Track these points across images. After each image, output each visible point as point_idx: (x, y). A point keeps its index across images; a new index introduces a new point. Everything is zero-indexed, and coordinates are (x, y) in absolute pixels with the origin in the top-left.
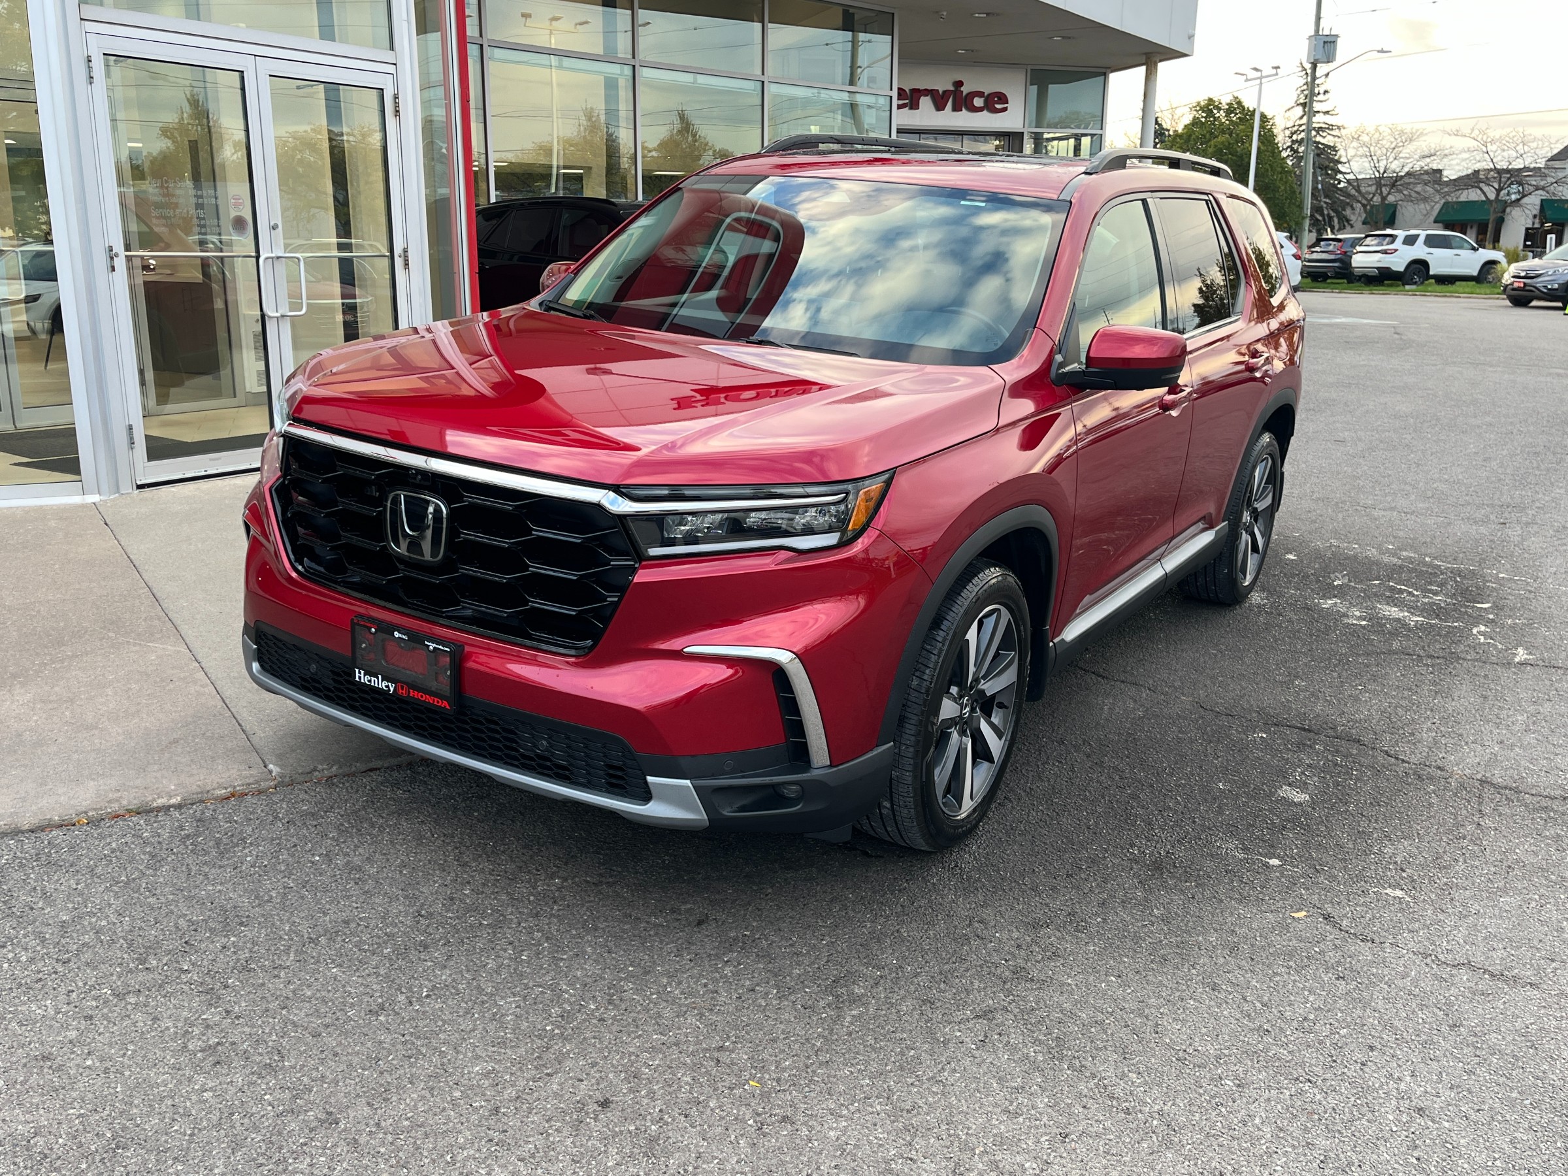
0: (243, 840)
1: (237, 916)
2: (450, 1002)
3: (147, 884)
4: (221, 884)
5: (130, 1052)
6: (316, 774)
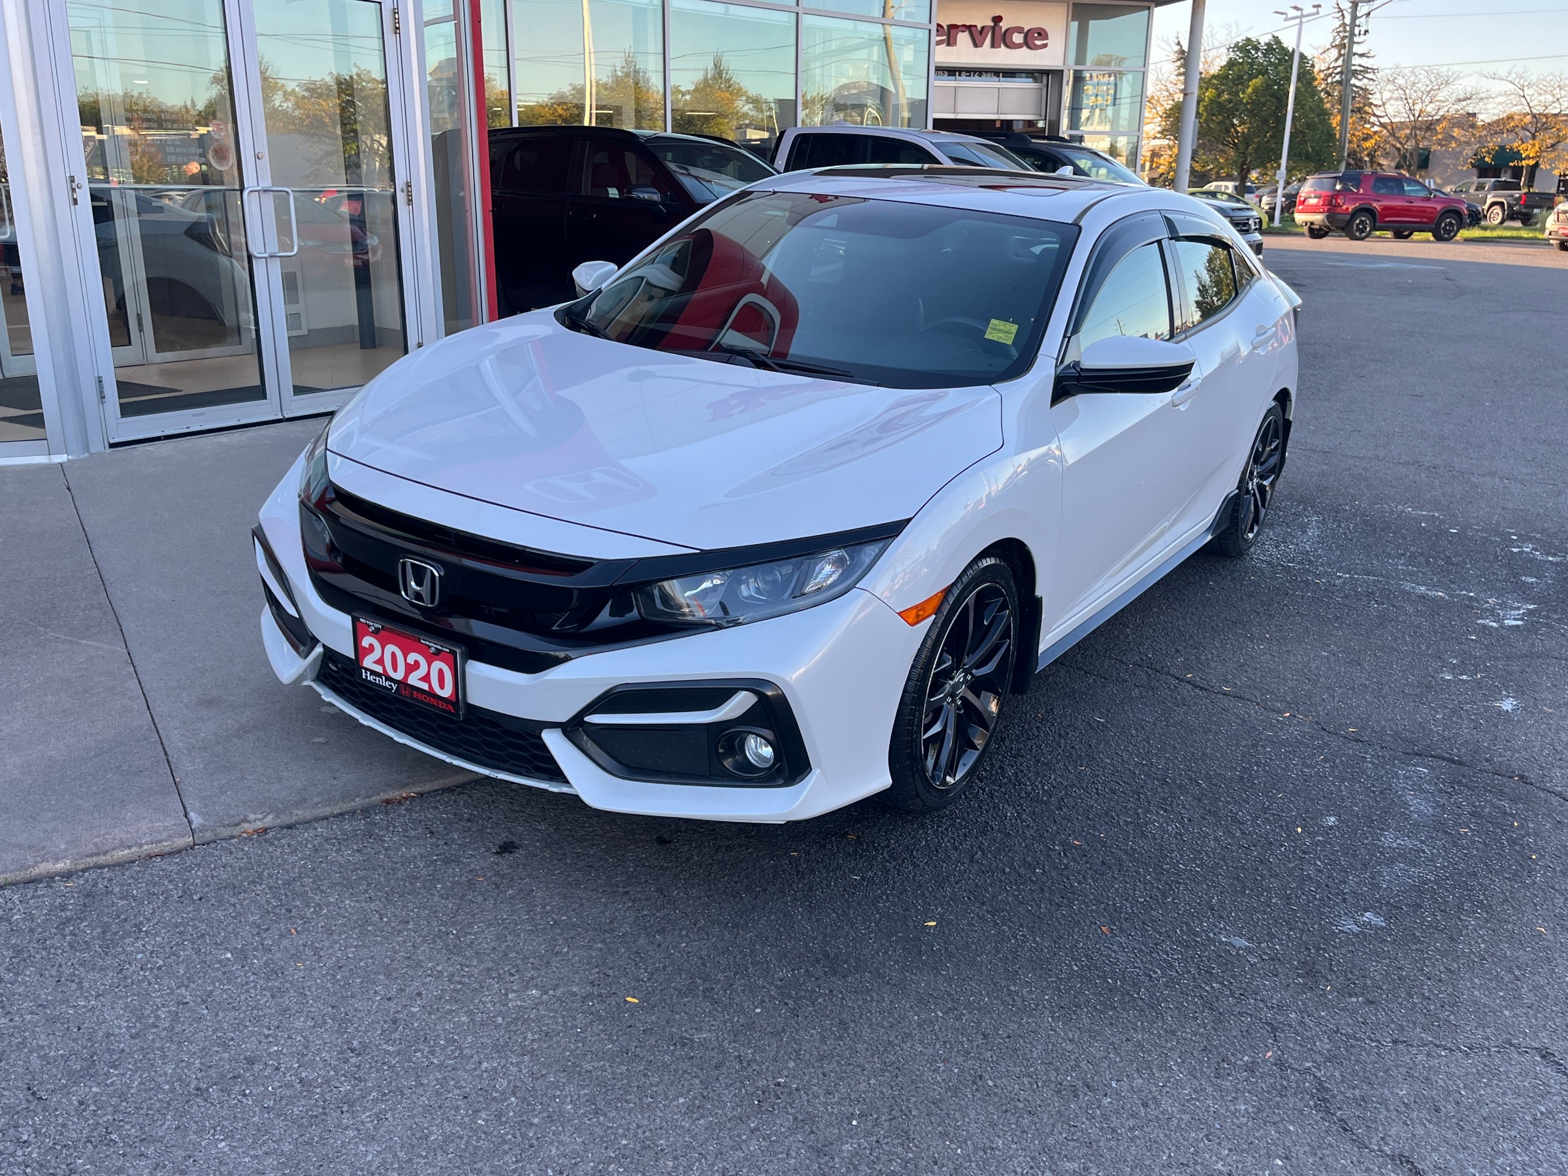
4: (97, 996)
6: (246, 825)
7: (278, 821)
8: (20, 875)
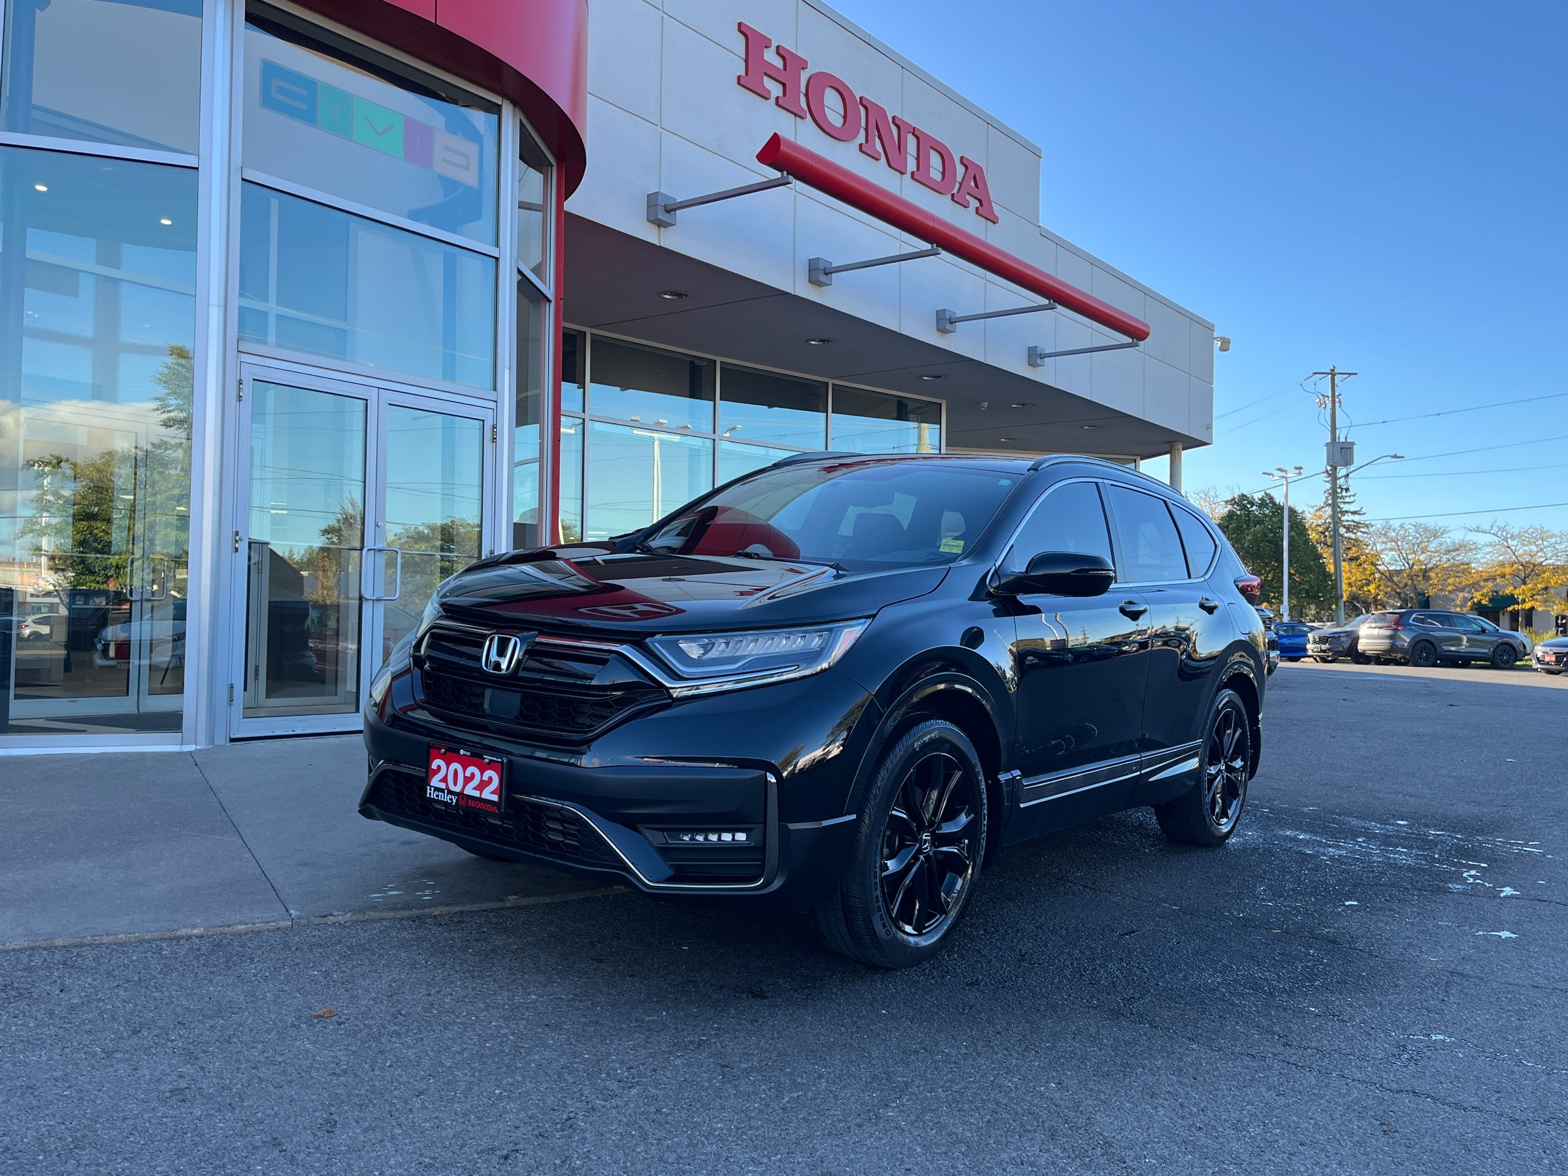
0: (252, 959)
1: (231, 1007)
2: (410, 1070)
3: (155, 983)
4: (223, 986)
5: (105, 1089)
6: (331, 918)
7: (354, 918)
8: (168, 935)
